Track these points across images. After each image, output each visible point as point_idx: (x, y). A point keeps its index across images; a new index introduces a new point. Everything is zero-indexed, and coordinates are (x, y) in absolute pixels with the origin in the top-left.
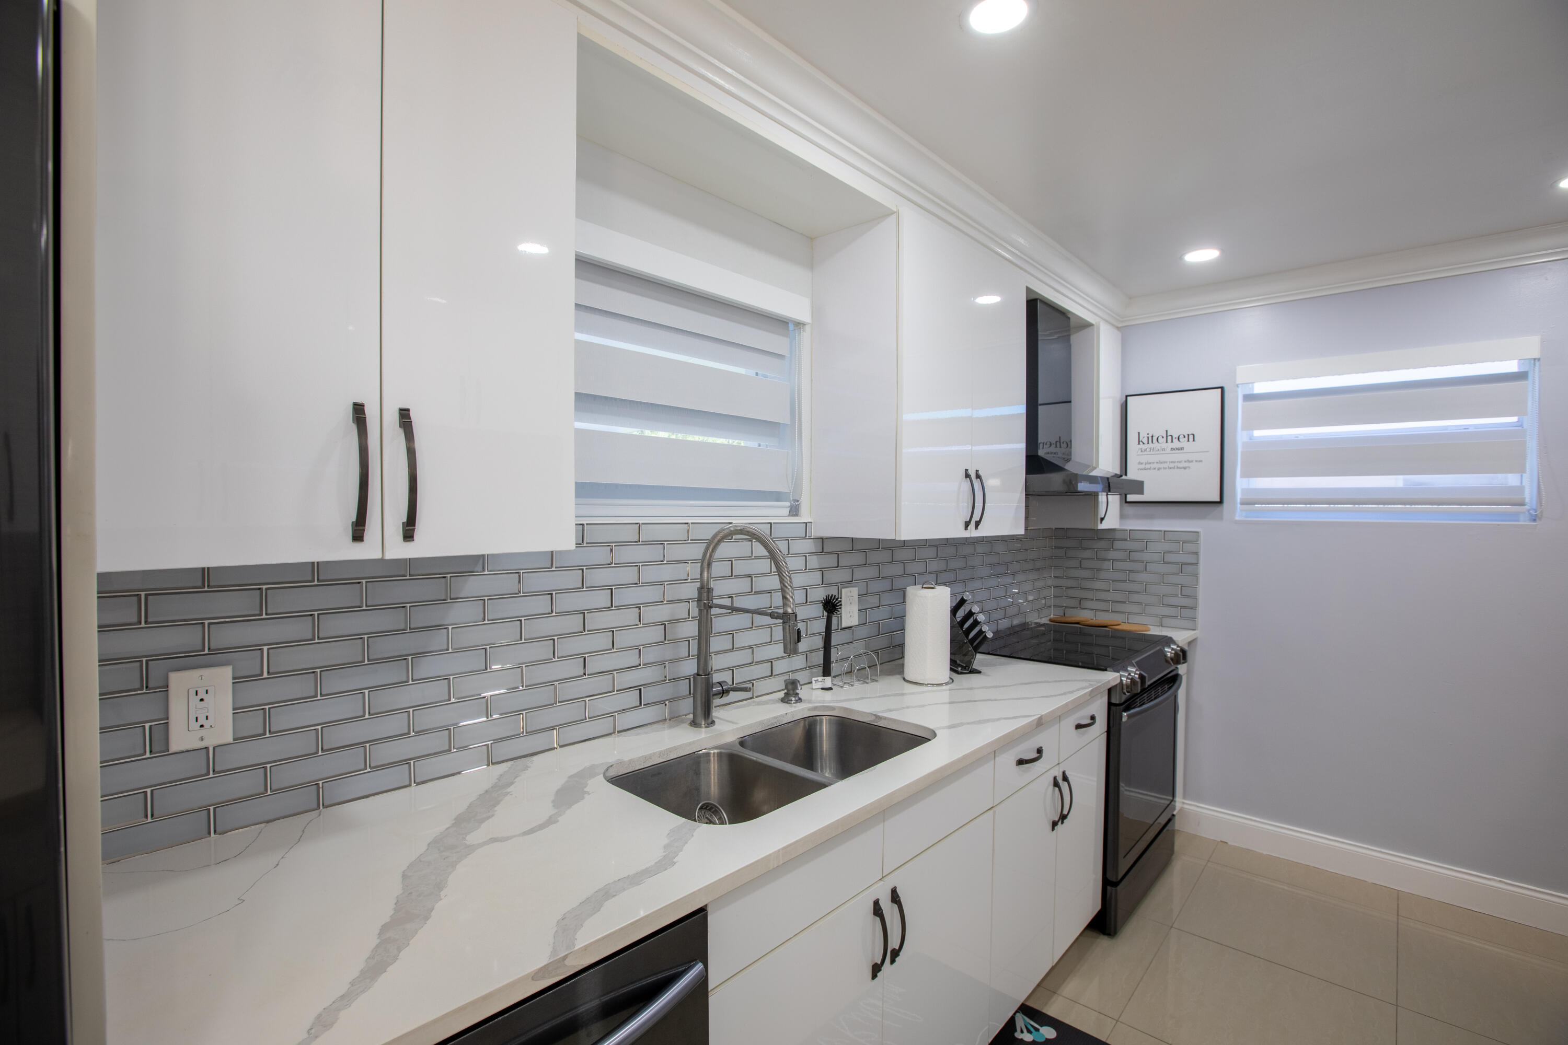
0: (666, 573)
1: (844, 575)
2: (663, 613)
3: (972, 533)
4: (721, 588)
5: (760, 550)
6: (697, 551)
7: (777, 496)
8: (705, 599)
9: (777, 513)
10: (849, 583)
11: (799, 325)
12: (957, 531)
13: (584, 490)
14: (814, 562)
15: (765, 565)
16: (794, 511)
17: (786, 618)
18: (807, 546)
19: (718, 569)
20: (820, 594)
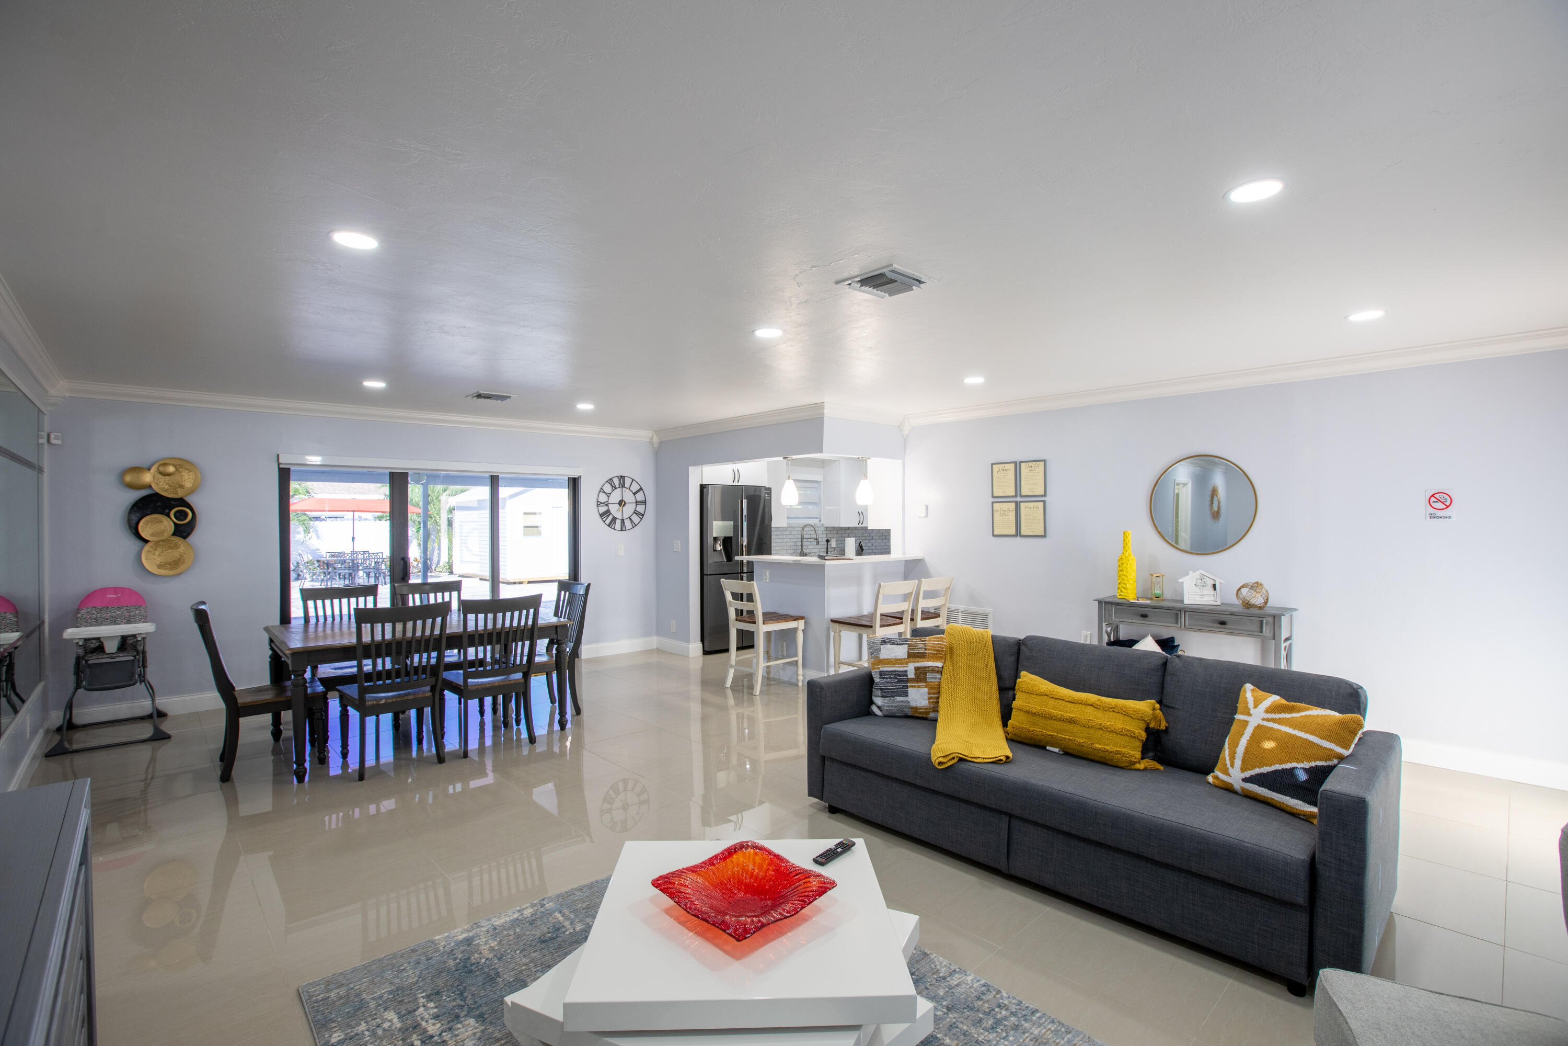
0: (795, 533)
1: (832, 536)
2: (795, 540)
3: (860, 525)
4: (805, 537)
5: (813, 529)
6: (801, 529)
7: (816, 518)
8: (802, 538)
9: (816, 522)
10: (833, 538)
11: (821, 481)
12: (857, 525)
13: (788, 518)
14: (825, 532)
15: (814, 532)
16: (820, 521)
17: (817, 539)
18: (823, 529)
19: (805, 533)
20: (825, 539)
